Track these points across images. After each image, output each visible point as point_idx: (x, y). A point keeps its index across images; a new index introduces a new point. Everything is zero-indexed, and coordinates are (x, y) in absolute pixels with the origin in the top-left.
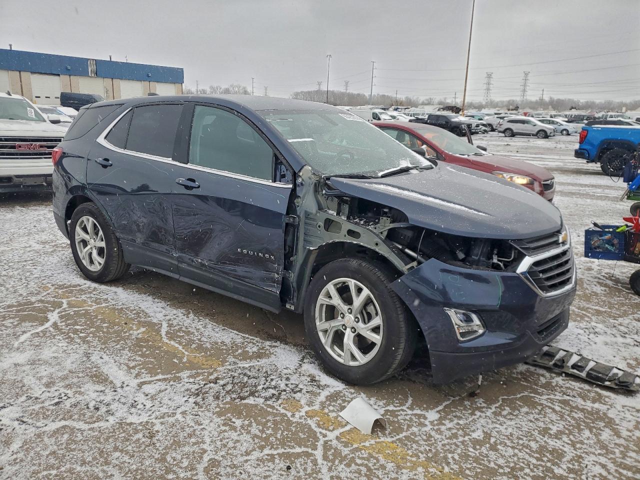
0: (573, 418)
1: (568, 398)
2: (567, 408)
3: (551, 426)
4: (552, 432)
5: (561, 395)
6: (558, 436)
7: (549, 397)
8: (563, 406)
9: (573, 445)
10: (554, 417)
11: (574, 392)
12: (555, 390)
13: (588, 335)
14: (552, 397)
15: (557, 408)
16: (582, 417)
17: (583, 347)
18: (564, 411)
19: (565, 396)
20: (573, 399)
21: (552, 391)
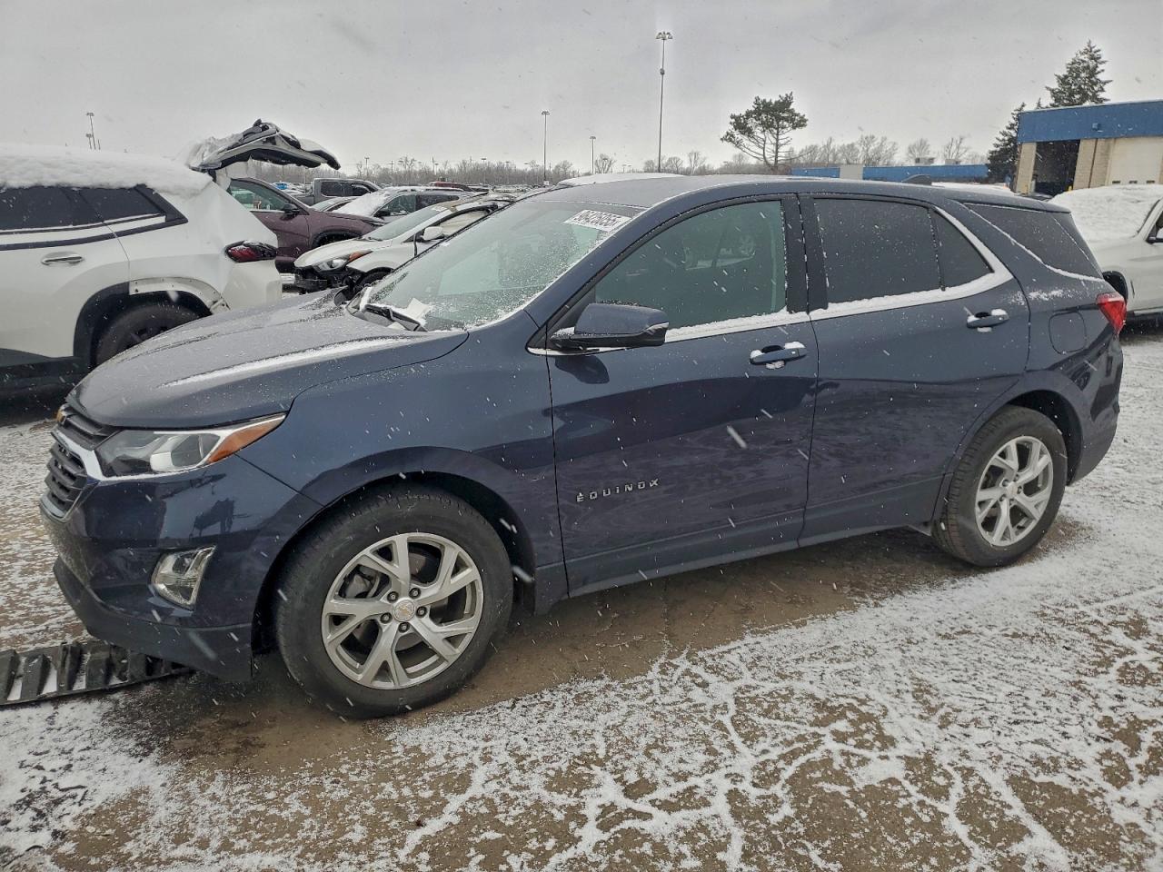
0: (22, 608)
1: (38, 628)
2: (34, 615)
3: (46, 589)
4: (42, 585)
5: (51, 627)
6: (34, 585)
7: (66, 616)
8: (41, 614)
9: (13, 586)
10: (47, 599)
11: (32, 639)
12: (61, 629)
13: (44, 781)
14: (61, 618)
15: (47, 609)
16: (12, 615)
17: (48, 736)
18: (38, 610)
19: (44, 628)
20: (30, 630)
21: (66, 626)
